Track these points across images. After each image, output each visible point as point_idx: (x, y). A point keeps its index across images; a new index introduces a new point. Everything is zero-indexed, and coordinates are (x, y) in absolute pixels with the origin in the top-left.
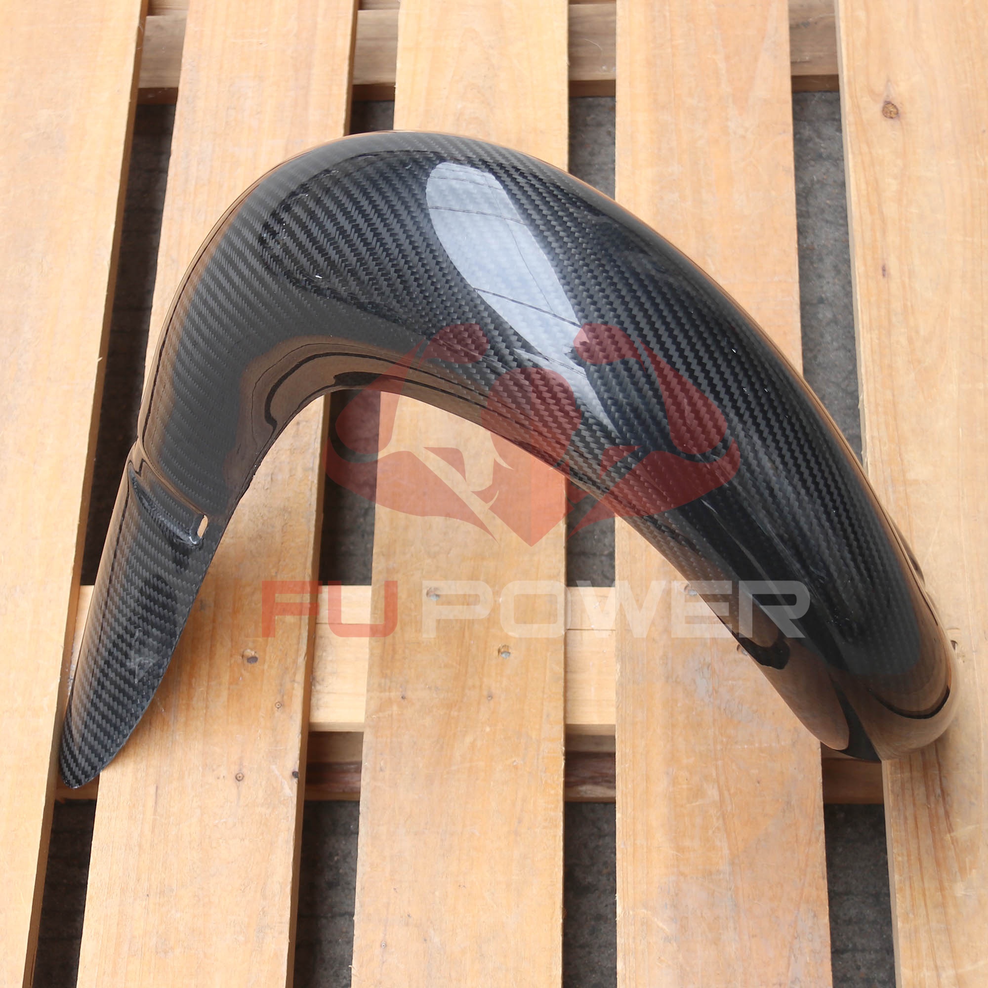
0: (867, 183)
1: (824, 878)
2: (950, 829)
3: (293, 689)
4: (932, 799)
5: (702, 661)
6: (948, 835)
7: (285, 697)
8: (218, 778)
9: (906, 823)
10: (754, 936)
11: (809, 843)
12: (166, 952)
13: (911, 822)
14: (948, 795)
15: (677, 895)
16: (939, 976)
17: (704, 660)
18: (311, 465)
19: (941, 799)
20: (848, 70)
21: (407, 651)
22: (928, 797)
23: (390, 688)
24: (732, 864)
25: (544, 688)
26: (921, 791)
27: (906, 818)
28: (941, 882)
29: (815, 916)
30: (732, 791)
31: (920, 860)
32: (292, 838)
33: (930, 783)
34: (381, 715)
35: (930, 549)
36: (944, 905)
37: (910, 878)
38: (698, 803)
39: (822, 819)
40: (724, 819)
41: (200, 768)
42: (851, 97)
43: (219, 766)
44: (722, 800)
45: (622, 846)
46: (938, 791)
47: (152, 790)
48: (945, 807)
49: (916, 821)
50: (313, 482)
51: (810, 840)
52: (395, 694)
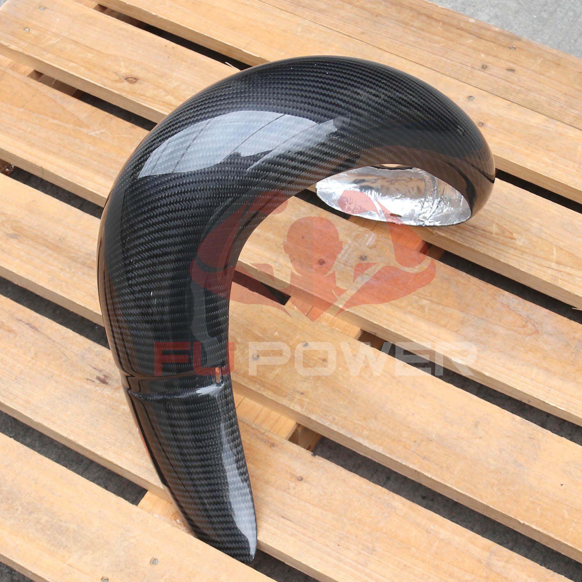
0: (162, 105)
2: (492, 233)
3: (267, 436)
4: (474, 232)
6: (494, 235)
7: (270, 441)
9: (479, 245)
11: (469, 281)
13: (480, 244)
14: (476, 226)
15: (465, 337)
16: (552, 269)
19: (476, 229)
20: (98, 83)
21: (278, 381)
22: (473, 233)
23: (293, 397)
24: (463, 311)
25: (333, 338)
26: (468, 233)
27: (477, 244)
28: (512, 248)
29: (503, 296)
30: (428, 295)
31: (498, 249)
34: (305, 407)
36: (523, 252)
37: (505, 256)
38: (427, 309)
39: (461, 272)
40: (440, 304)
41: (284, 493)
42: (113, 89)
43: (288, 485)
44: (431, 301)
46: (472, 228)
48: (480, 229)
49: (481, 242)
51: (468, 280)
52: (298, 396)
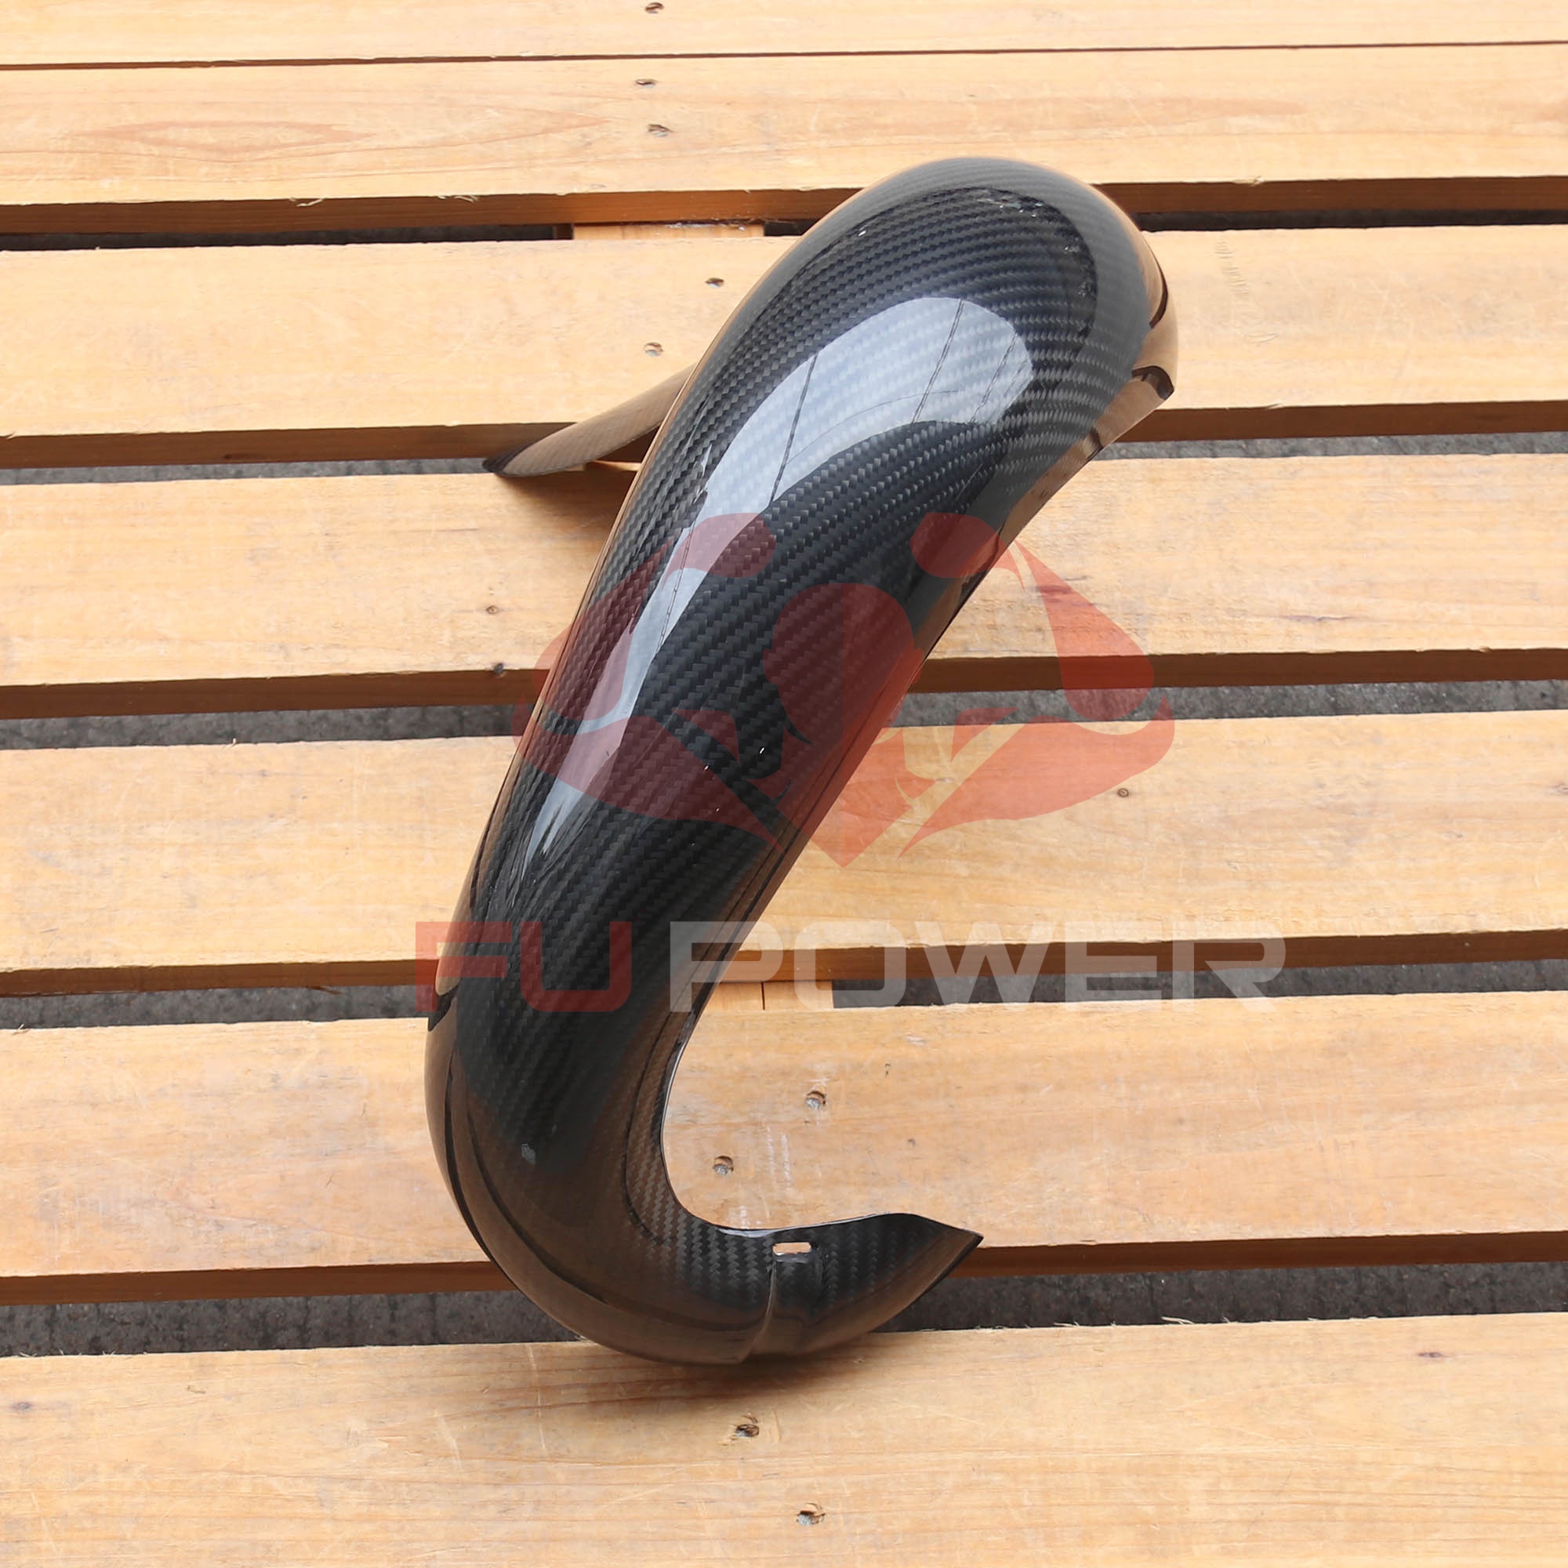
1: (369, 1261)
4: (498, 1397)
5: (700, 1114)
8: (490, 589)
10: (282, 1178)
12: (251, 559)
14: (505, 1417)
15: (341, 1087)
17: (703, 1117)
18: (972, 649)
19: (497, 1407)
24: (388, 1152)
26: (508, 1382)
32: (409, 669)
33: (521, 1394)
35: (915, 1406)
45: (409, 1025)
46: (509, 1404)
47: (473, 525)
50: (945, 653)
